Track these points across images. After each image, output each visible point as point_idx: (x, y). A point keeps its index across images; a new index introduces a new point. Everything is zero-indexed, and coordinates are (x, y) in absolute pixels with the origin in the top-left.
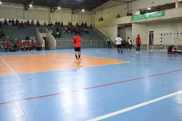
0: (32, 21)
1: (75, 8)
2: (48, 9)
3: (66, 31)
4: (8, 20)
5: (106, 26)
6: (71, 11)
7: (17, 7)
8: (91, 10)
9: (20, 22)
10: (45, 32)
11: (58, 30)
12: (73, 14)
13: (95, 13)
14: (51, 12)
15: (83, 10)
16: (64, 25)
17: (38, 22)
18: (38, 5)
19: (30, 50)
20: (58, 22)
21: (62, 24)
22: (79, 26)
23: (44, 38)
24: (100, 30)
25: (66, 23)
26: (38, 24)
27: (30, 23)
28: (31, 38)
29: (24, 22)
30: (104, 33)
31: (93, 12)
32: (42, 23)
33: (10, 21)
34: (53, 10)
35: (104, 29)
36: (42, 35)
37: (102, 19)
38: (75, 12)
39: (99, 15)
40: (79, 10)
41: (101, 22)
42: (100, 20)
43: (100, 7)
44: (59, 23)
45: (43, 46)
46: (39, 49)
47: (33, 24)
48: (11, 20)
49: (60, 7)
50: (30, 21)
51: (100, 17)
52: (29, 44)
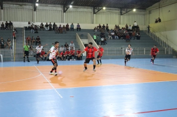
0: (72, 25)
1: (123, 8)
2: (90, 10)
3: (113, 36)
4: (44, 24)
5: (165, 29)
6: (118, 11)
7: (55, 8)
8: (145, 9)
9: (58, 26)
10: (87, 38)
11: (102, 35)
12: (121, 14)
13: (150, 13)
14: (94, 13)
15: (134, 10)
16: (110, 28)
17: (78, 26)
18: (79, 5)
19: (69, 60)
20: (102, 25)
21: (107, 27)
22: (129, 30)
23: (86, 45)
24: (157, 34)
25: (112, 27)
26: (79, 29)
27: (70, 27)
28: (71, 44)
29: (62, 26)
30: (162, 38)
31: (148, 11)
32: (83, 27)
33: (47, 26)
34: (96, 11)
35: (162, 33)
36: (83, 42)
37: (160, 20)
38: (123, 12)
39: (155, 15)
40: (128, 10)
41: (158, 24)
42: (156, 22)
43: (157, 4)
44: (104, 26)
45: (84, 54)
46: (79, 59)
47: (72, 29)
48: (48, 24)
49: (106, 7)
50: (70, 25)
51: (157, 18)
52: (68, 53)
